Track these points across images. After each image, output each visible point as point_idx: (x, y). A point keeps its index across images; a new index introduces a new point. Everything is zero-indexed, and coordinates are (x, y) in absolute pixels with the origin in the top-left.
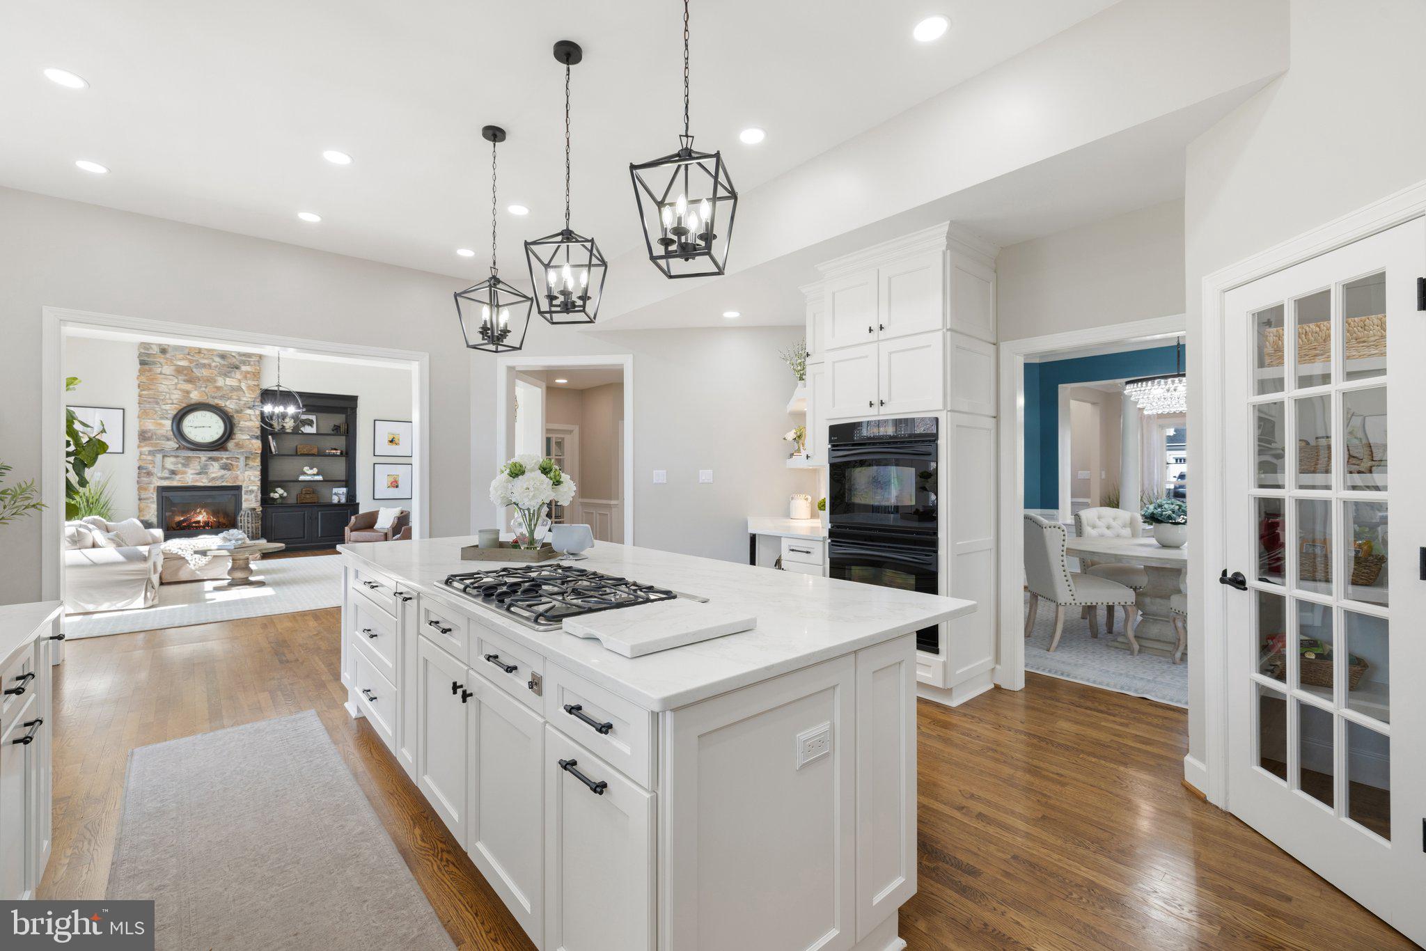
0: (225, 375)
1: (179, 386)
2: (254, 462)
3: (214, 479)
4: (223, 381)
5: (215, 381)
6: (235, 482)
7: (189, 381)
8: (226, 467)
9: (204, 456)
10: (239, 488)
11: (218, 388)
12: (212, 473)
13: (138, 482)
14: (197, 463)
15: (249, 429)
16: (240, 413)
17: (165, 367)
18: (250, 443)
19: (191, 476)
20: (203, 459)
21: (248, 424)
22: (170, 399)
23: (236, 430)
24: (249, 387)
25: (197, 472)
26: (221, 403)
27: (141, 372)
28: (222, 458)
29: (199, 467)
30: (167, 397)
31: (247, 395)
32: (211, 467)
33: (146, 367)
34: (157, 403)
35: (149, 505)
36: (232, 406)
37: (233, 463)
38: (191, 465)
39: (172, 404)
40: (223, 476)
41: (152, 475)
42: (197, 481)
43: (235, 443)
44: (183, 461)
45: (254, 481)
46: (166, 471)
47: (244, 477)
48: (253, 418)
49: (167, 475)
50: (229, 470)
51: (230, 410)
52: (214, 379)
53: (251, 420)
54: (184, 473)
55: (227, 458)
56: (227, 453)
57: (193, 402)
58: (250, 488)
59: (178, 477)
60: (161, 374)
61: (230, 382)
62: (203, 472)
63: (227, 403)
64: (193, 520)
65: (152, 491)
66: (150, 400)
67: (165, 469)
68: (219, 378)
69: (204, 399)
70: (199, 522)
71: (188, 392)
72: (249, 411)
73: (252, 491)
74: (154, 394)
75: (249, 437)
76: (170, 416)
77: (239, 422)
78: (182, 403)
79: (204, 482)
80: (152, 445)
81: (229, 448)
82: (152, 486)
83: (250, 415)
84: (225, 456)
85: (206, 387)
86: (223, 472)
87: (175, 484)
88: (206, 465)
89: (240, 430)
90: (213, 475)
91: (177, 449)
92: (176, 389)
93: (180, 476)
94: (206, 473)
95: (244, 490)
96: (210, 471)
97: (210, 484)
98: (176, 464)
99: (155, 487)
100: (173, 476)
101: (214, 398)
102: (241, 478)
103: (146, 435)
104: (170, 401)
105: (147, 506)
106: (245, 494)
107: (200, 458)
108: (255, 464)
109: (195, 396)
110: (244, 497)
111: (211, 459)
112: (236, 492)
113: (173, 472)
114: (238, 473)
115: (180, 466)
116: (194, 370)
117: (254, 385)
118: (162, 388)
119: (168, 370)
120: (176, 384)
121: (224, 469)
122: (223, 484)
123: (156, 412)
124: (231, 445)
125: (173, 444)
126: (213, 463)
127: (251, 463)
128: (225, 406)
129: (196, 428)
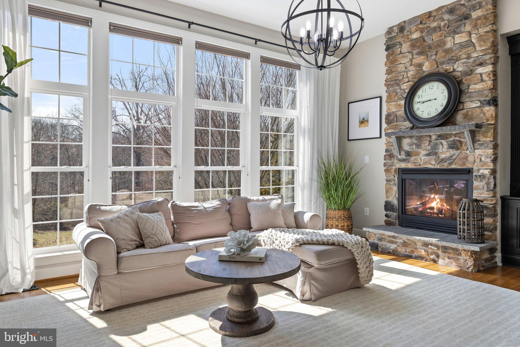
0: (455, 32)
1: (415, 61)
2: (486, 137)
3: (443, 160)
4: (452, 40)
5: (444, 43)
6: (464, 164)
7: (420, 53)
8: (455, 146)
9: (434, 133)
10: (469, 171)
11: (447, 51)
12: (441, 153)
13: (385, 165)
14: (427, 143)
15: (480, 92)
16: (470, 75)
17: (404, 45)
18: (482, 112)
19: (423, 158)
20: (434, 137)
21: (479, 86)
22: (407, 77)
23: (465, 98)
24: (481, 38)
25: (428, 152)
26: (448, 67)
27: (388, 57)
28: (451, 135)
29: (429, 148)
30: (405, 76)
31: (478, 48)
32: (441, 147)
33: (390, 51)
34: (398, 85)
35: (392, 187)
36: (460, 69)
37: (463, 140)
38: (423, 145)
39: (409, 81)
40: (451, 157)
41: (393, 157)
42: (426, 163)
43: (463, 114)
44: (416, 142)
45: (485, 163)
46: (403, 153)
47: (474, 157)
48: (485, 77)
49: (404, 157)
50: (458, 149)
51: (459, 74)
52: (444, 41)
53: (482, 80)
54: (418, 154)
55: (456, 135)
56: (457, 127)
57: (425, 74)
58: (481, 171)
59: (412, 158)
60: (401, 53)
61: (460, 39)
62: (433, 153)
63: (455, 66)
64: (428, 206)
65: (393, 173)
66: (392, 83)
67: (403, 150)
68: (449, 39)
69: (434, 69)
70: (432, 208)
71: (420, 65)
72: (480, 70)
73: (482, 177)
74: (396, 76)
75: (479, 104)
76: (405, 95)
77: (469, 86)
78: (415, 78)
79: (432, 164)
80: (395, 127)
81: (458, 122)
82: (394, 168)
83: (481, 74)
84: (454, 133)
85: (436, 54)
86: (452, 152)
87: (410, 166)
88: (436, 145)
89: (469, 97)
90: (443, 156)
91: (412, 128)
92: (411, 65)
93: (414, 158)
94: (436, 154)
95: (474, 174)
96: (440, 150)
97: (438, 167)
98: (411, 145)
99: (396, 169)
100: (408, 157)
101: (443, 63)
102: (471, 159)
103: (391, 118)
104: (406, 80)
105: (391, 188)
106: (475, 180)
107: (430, 136)
108: (488, 139)
109: (427, 68)
110: (476, 183)
111: (441, 137)
112: (466, 177)
113: (408, 154)
114: (468, 152)
115: (414, 146)
116: (425, 38)
117: (486, 32)
118: (401, 68)
119: (405, 47)
120: (411, 60)
121: (452, 148)
122: (453, 166)
123: (397, 93)
124: (459, 117)
125: (408, 124)
126: (443, 141)
127: (483, 139)
128: (454, 70)
129: (423, 103)
